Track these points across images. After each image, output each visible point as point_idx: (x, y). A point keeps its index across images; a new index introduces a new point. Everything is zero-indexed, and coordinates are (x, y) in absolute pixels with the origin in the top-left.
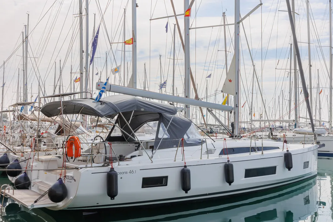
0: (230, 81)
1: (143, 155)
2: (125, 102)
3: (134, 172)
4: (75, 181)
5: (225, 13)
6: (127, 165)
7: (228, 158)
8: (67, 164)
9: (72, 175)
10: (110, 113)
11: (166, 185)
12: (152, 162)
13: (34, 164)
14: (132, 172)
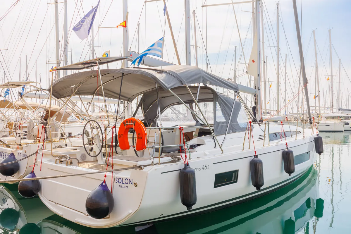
0: (253, 62)
1: (205, 144)
2: (189, 71)
3: (208, 167)
4: (136, 186)
5: (195, 11)
6: (198, 158)
7: (287, 144)
8: (115, 160)
9: (128, 177)
10: (175, 84)
11: (236, 182)
12: (223, 153)
13: (45, 161)
14: (206, 168)
